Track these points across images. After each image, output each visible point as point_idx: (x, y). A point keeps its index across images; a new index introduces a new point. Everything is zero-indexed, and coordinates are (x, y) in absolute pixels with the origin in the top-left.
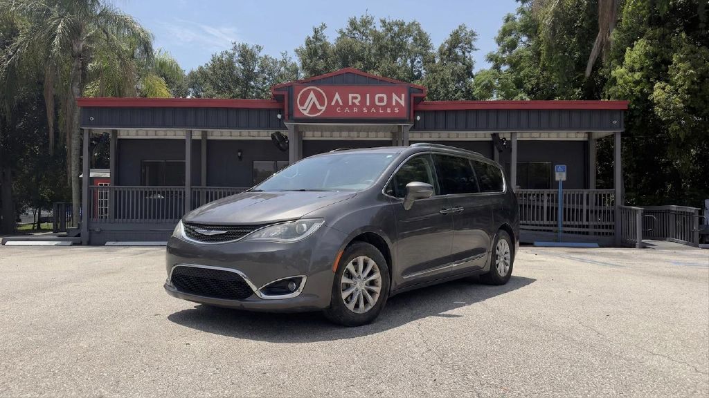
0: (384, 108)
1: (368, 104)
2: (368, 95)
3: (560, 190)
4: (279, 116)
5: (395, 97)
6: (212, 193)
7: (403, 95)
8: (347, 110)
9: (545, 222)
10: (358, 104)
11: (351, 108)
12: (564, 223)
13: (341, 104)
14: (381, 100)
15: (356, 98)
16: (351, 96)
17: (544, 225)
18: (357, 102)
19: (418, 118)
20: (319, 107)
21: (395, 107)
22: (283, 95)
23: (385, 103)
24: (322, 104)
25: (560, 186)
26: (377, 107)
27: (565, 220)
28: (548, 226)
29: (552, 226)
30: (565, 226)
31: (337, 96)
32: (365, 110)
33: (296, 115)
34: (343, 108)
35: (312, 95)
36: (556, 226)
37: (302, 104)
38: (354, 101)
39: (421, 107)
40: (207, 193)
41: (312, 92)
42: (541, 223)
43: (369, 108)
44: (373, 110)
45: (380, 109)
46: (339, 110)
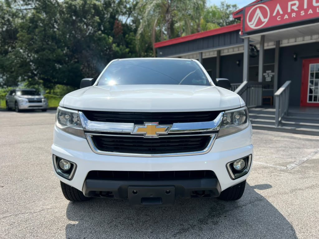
1: (305, 7)
4: (240, 33)
8: (286, 17)
11: (289, 15)
13: (281, 12)
15: (295, 4)
16: (290, 3)
18: (295, 8)
20: (263, 19)
22: (241, 17)
24: (265, 17)
26: (314, 8)
31: (278, 7)
32: (303, 13)
34: (283, 16)
35: (258, 11)
37: (250, 21)
38: (293, 8)
41: (258, 9)
43: (306, 11)
44: (311, 11)
45: (318, 9)
46: (279, 18)
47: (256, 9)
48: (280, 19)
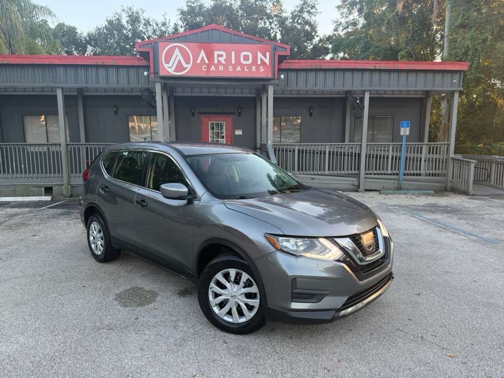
0: (249, 66)
1: (233, 62)
2: (233, 53)
3: (404, 143)
4: (146, 73)
5: (260, 55)
6: (91, 148)
7: (268, 54)
8: (213, 68)
9: (389, 172)
10: (224, 62)
11: (217, 66)
12: (405, 172)
13: (207, 62)
14: (246, 58)
15: (221, 56)
16: (216, 53)
17: (388, 174)
18: (222, 60)
19: (282, 76)
20: (185, 65)
21: (259, 66)
22: (149, 52)
23: (250, 62)
25: (404, 139)
26: (242, 66)
27: (406, 170)
28: (391, 174)
29: (394, 174)
30: (405, 174)
31: (202, 54)
32: (231, 68)
33: (162, 74)
34: (209, 66)
35: (177, 51)
36: (397, 174)
38: (220, 58)
39: (284, 65)
40: (87, 148)
41: (177, 49)
42: (386, 172)
43: (235, 67)
44: (239, 69)
45: (246, 67)
46: (205, 68)
47: (174, 47)
48: (206, 70)
